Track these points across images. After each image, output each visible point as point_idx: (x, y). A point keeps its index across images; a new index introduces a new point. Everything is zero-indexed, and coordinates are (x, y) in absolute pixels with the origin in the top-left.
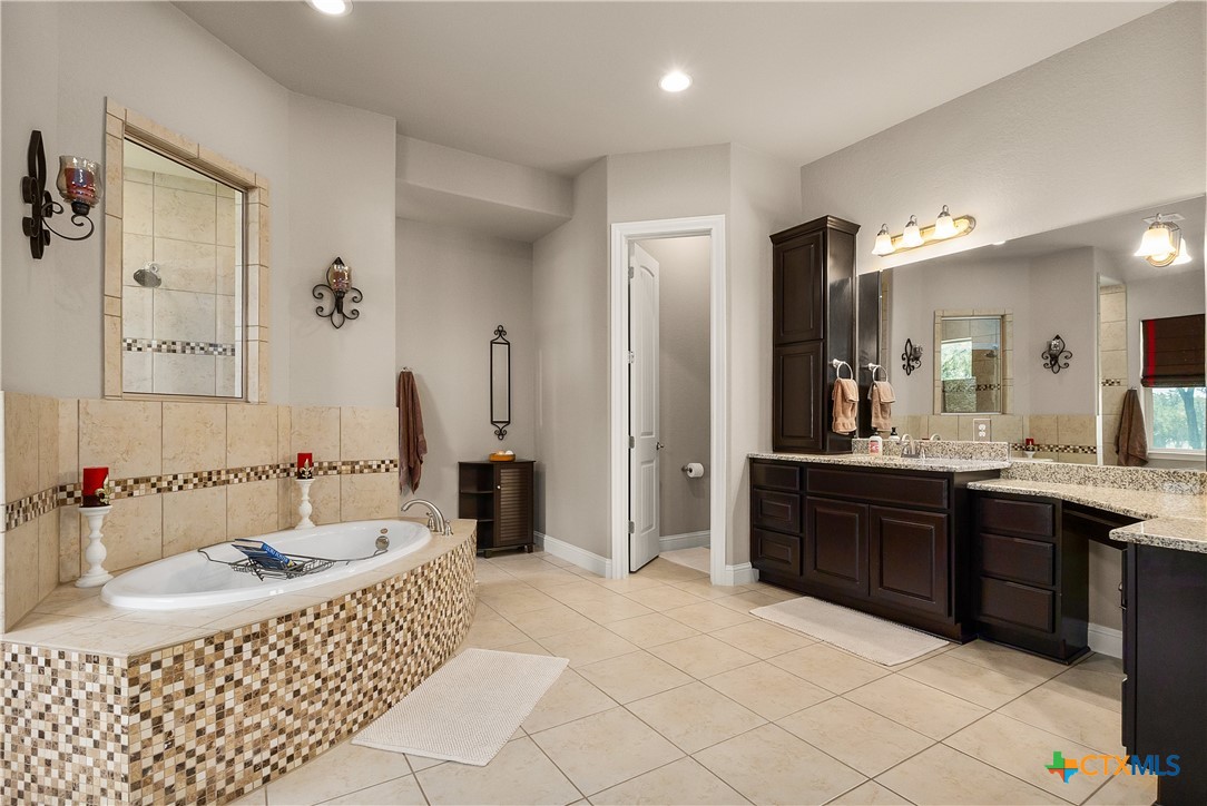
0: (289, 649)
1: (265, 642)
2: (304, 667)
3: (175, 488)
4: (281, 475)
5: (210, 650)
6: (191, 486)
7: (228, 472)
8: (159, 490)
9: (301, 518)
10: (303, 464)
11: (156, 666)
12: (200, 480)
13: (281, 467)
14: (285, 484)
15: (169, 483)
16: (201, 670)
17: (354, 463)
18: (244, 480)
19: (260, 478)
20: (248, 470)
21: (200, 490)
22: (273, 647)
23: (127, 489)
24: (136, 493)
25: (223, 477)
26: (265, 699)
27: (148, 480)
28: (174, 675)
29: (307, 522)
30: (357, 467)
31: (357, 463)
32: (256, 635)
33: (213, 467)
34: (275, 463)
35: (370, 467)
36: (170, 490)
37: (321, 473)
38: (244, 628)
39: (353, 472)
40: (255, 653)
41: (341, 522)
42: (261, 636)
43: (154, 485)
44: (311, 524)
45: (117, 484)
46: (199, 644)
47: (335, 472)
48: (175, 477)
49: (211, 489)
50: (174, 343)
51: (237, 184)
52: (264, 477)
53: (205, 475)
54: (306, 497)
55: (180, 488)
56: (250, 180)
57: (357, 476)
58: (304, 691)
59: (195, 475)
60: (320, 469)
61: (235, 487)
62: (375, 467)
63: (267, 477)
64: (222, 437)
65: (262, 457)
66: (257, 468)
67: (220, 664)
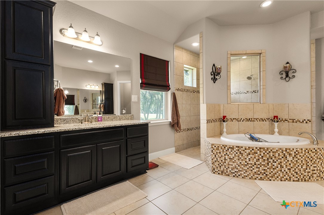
0: (239, 153)
1: (233, 150)
2: (242, 158)
3: (241, 121)
4: (270, 121)
5: (223, 147)
6: (245, 121)
7: (254, 119)
8: (238, 121)
9: (275, 132)
10: (275, 119)
11: (215, 146)
12: (247, 120)
13: (270, 119)
14: (271, 123)
15: (240, 120)
16: (222, 150)
17: (293, 120)
18: (259, 121)
19: (263, 121)
20: (260, 119)
21: (247, 122)
22: (235, 151)
23: (232, 120)
24: (233, 121)
25: (253, 120)
26: (233, 161)
27: (236, 119)
28: (218, 149)
29: (276, 134)
30: (295, 121)
31: (295, 120)
32: (231, 148)
33: (250, 118)
34: (268, 118)
35: (299, 121)
36: (240, 121)
37: (282, 121)
38: (229, 146)
39: (293, 122)
40: (231, 151)
41: (289, 135)
42: (233, 148)
43: (237, 120)
44: (278, 134)
45: (230, 119)
46: (221, 146)
47: (287, 122)
48: (241, 119)
49: (249, 122)
50: (256, 91)
51: (257, 54)
52: (264, 121)
53: (248, 119)
54: (276, 127)
55: (243, 121)
56: (260, 52)
57: (294, 124)
58: (242, 163)
59: (246, 119)
60: (282, 120)
61: (256, 122)
62: (301, 121)
63: (266, 121)
64: (253, 111)
65: (264, 116)
66: (262, 119)
67: (225, 150)
